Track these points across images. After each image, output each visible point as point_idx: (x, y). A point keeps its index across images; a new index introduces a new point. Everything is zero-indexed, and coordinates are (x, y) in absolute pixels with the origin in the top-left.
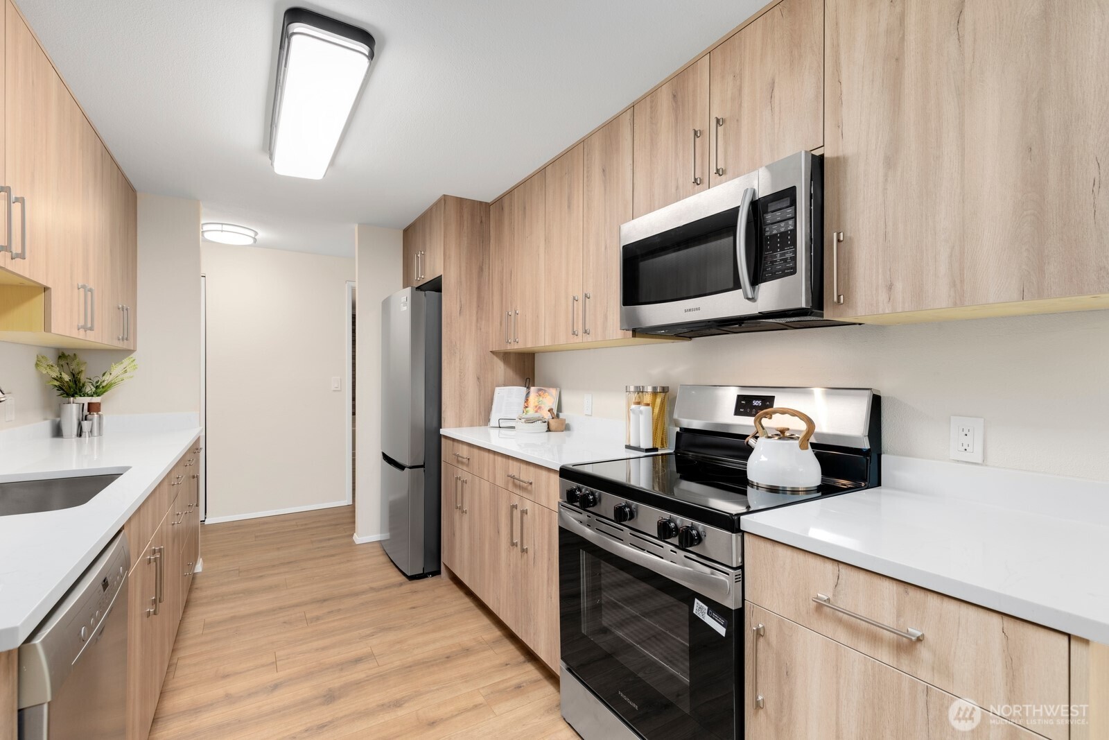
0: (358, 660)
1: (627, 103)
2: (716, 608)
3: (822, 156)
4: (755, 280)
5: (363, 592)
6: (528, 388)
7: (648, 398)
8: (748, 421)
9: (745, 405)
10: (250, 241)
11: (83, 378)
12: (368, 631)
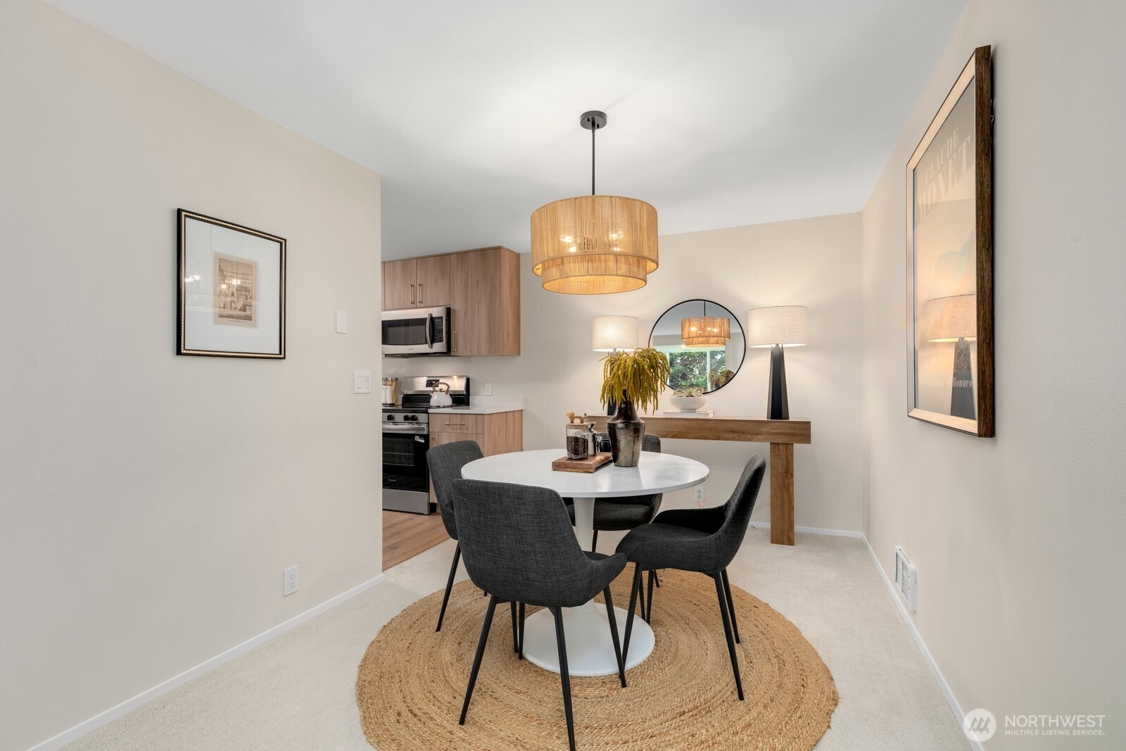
2: (421, 436)
3: (450, 309)
4: (432, 342)
7: (389, 383)
8: (431, 389)
9: (430, 384)
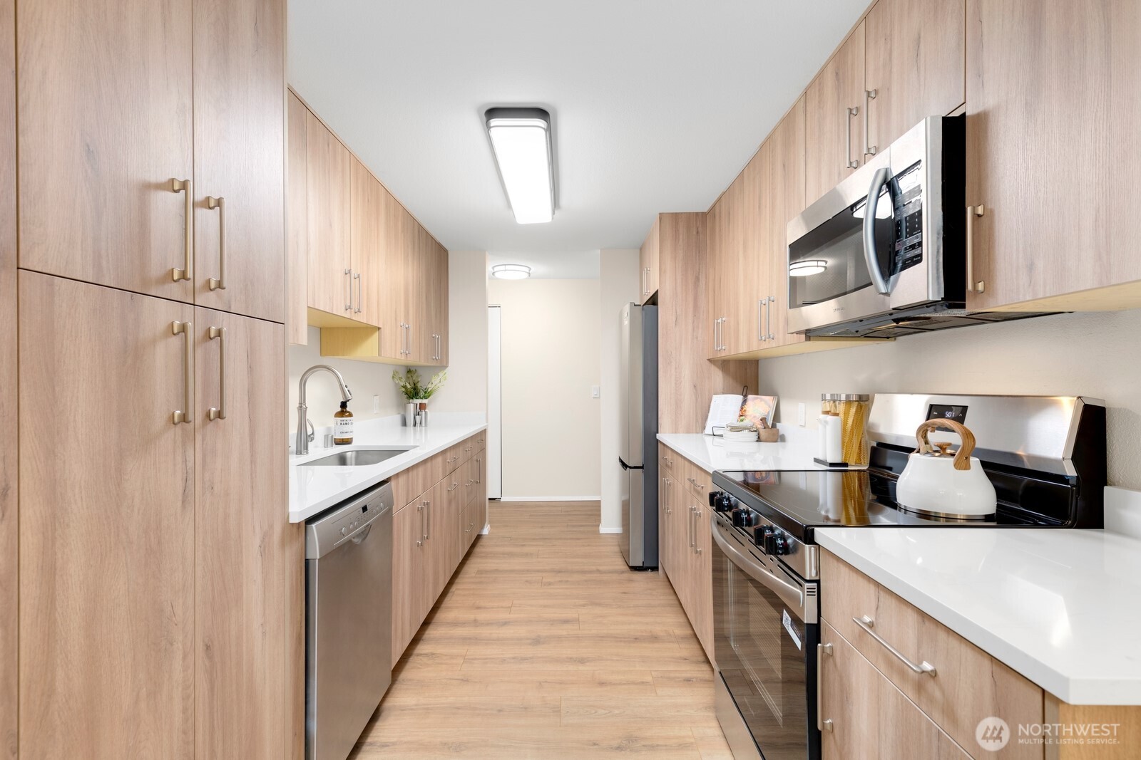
0: (566, 621)
1: (801, 91)
3: (964, 115)
5: (590, 572)
6: (745, 396)
10: (525, 276)
11: (419, 385)
12: (582, 602)
